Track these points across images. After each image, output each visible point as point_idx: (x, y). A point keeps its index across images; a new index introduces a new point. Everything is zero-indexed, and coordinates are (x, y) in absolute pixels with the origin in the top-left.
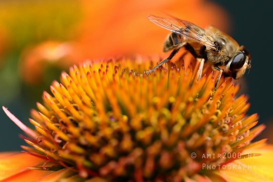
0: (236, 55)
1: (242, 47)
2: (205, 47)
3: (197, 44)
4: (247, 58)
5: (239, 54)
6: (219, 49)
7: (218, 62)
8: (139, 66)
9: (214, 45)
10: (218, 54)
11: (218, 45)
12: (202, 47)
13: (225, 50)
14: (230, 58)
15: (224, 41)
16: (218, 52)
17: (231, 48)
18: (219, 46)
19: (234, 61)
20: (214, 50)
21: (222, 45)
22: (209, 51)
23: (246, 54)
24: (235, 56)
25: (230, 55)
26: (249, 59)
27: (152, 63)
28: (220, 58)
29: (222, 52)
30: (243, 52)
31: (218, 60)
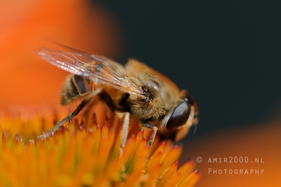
0: (175, 106)
1: (183, 93)
2: (127, 95)
3: (116, 91)
4: (193, 108)
5: (179, 103)
6: (150, 99)
7: (150, 117)
8: (23, 126)
9: (142, 92)
10: (148, 105)
11: (148, 91)
12: (123, 95)
13: (159, 98)
14: (167, 111)
15: (157, 84)
16: (149, 102)
17: (168, 95)
18: (150, 93)
19: (174, 116)
20: (143, 100)
21: (154, 91)
22: (134, 101)
23: (190, 103)
24: (175, 108)
25: (167, 107)
26: (196, 110)
27: (43, 121)
28: (151, 112)
29: (154, 101)
30: (186, 100)
31: (148, 114)
